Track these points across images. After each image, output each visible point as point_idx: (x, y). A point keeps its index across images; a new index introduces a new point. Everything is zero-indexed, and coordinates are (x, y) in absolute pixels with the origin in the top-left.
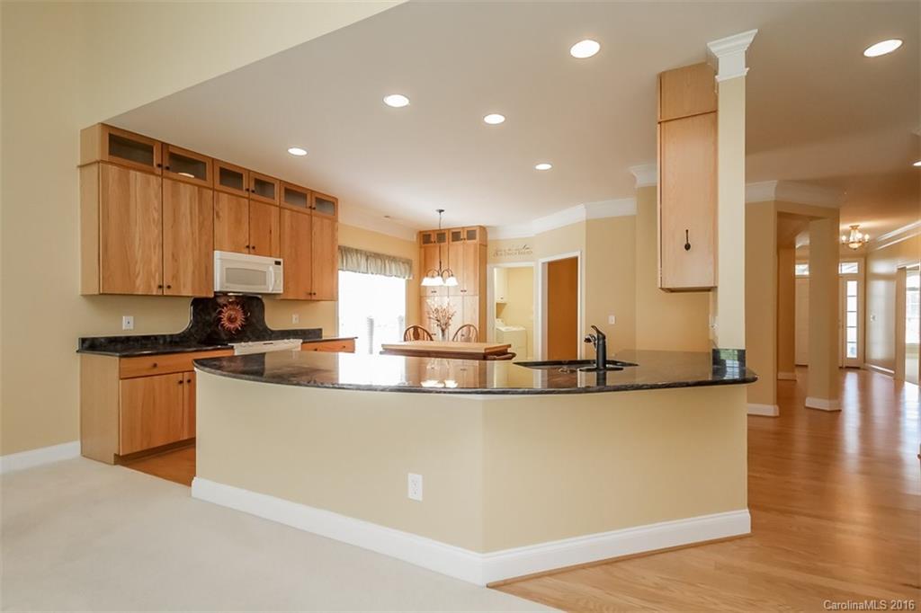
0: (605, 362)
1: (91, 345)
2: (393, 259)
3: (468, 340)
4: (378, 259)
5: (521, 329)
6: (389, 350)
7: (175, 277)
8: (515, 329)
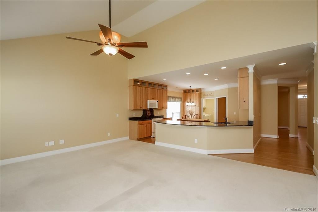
0: (227, 123)
1: (130, 119)
2: (178, 98)
3: (197, 118)
4: (175, 98)
5: (210, 115)
6: (178, 120)
7: (142, 106)
8: (209, 115)
